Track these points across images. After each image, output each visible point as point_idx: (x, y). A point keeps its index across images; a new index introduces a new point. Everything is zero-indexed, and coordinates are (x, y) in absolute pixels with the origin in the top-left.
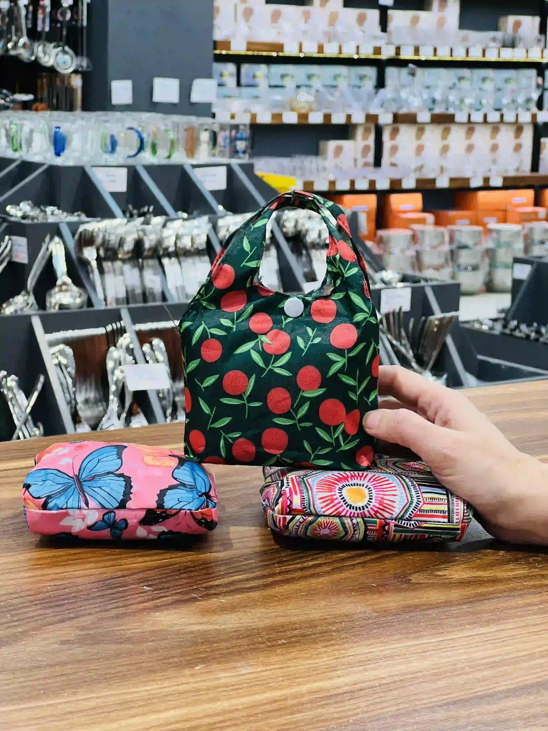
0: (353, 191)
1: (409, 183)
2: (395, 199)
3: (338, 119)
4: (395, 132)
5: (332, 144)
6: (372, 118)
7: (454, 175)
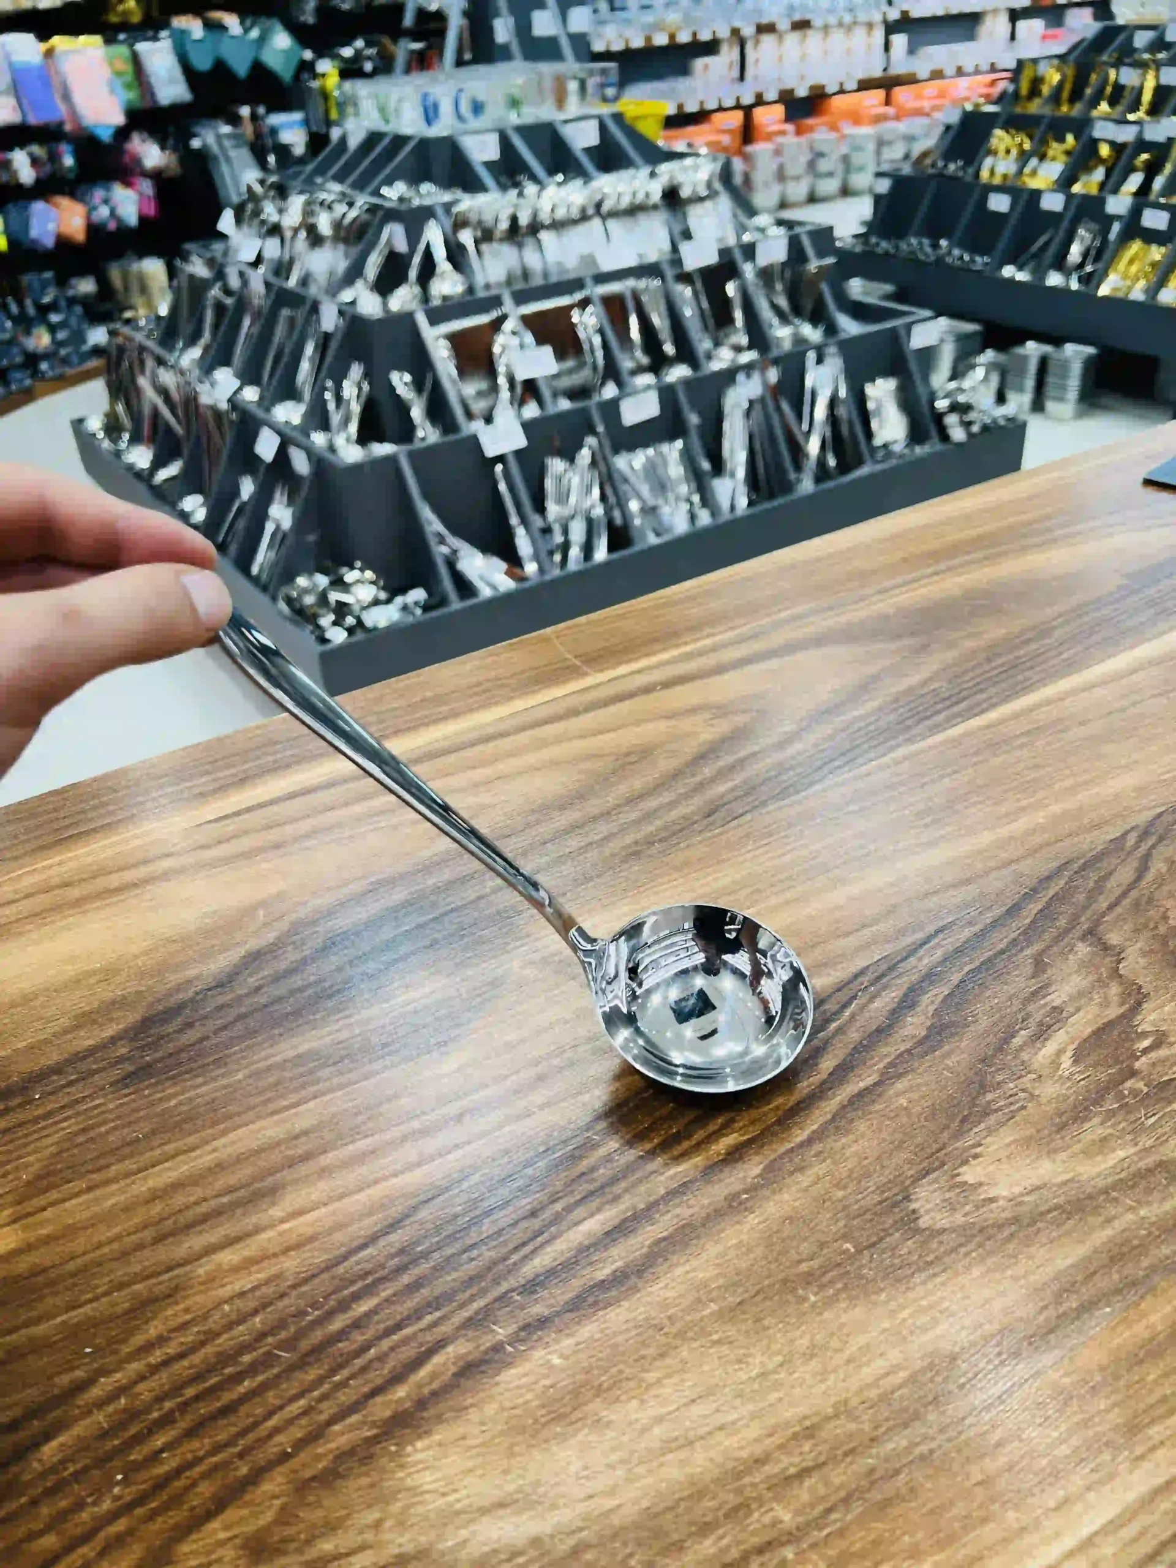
0: (721, 109)
1: (771, 95)
2: (759, 113)
3: (705, 36)
4: (757, 42)
5: (699, 63)
6: (735, 32)
7: (812, 82)
